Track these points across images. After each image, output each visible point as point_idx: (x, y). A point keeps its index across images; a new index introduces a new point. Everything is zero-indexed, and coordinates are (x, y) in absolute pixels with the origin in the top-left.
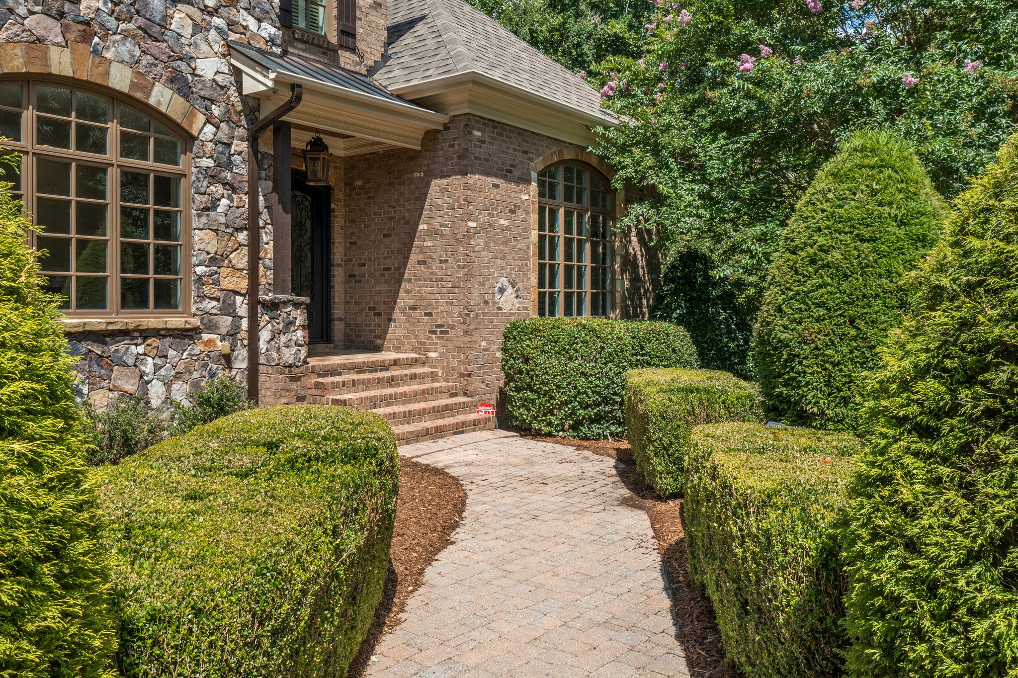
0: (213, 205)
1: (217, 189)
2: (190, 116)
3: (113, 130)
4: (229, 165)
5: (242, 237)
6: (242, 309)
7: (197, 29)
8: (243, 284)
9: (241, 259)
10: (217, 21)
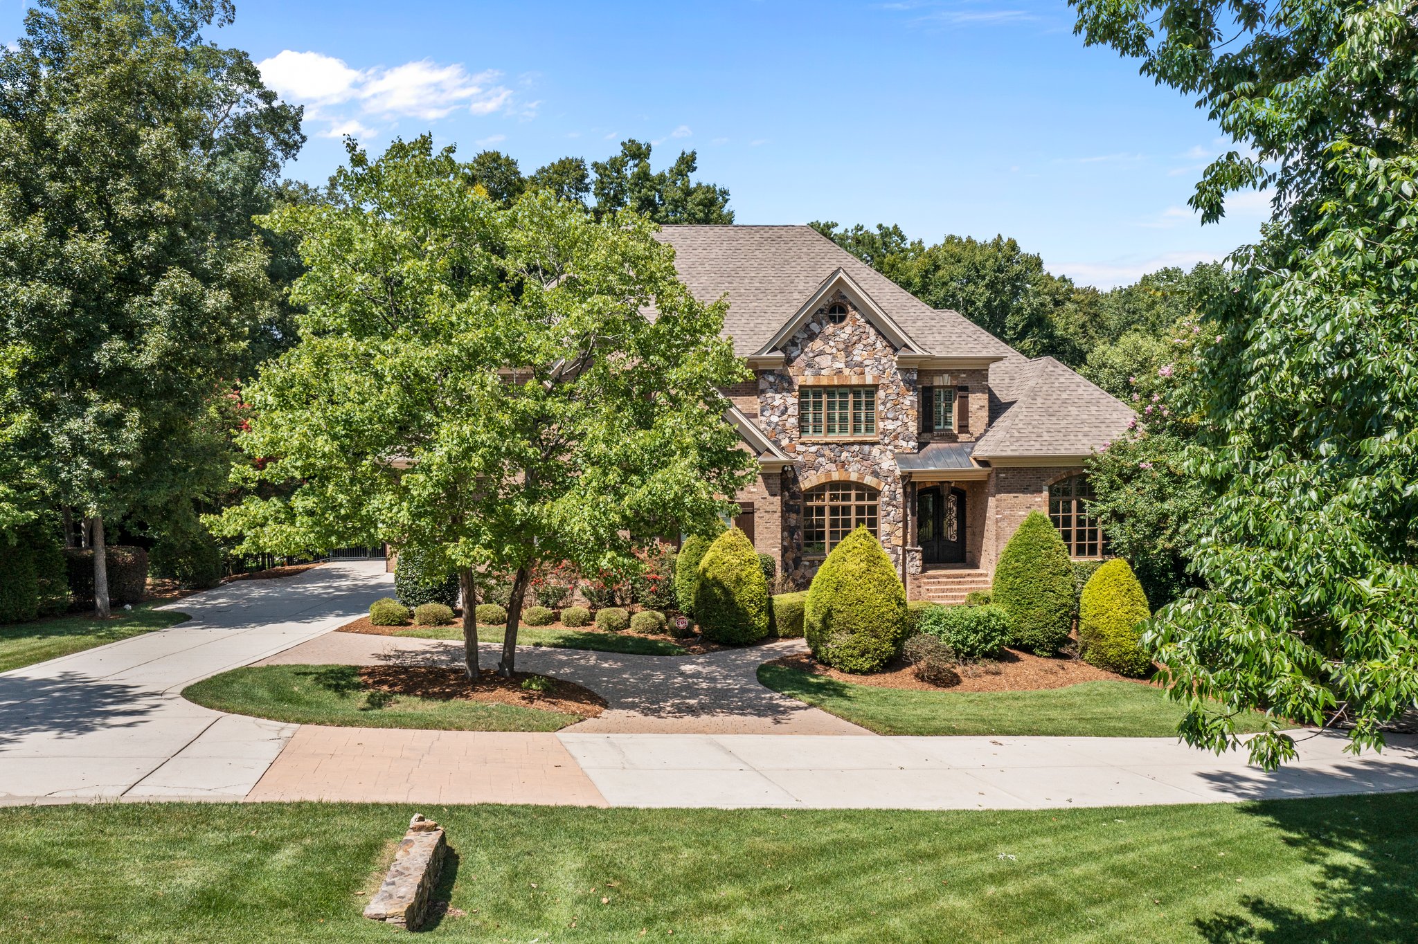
0: (888, 514)
1: (890, 508)
2: (879, 484)
3: (853, 493)
4: (895, 499)
5: (900, 525)
6: (900, 551)
7: (882, 452)
8: (901, 543)
9: (900, 533)
10: (890, 447)
